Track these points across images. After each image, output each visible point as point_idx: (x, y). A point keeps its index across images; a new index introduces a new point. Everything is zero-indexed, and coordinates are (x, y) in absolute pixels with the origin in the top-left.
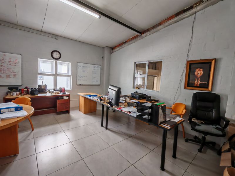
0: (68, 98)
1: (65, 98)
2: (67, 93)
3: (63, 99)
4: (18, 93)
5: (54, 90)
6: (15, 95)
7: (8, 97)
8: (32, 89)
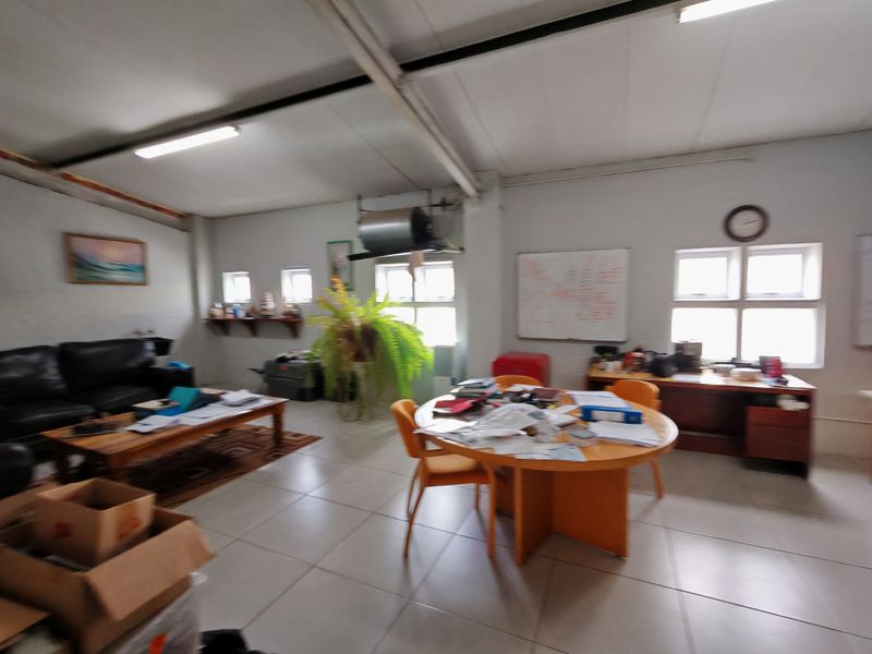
0: (802, 406)
1: (789, 404)
2: (795, 383)
3: (774, 405)
4: (618, 364)
5: (736, 363)
6: (611, 368)
7: (596, 374)
8: (656, 354)
